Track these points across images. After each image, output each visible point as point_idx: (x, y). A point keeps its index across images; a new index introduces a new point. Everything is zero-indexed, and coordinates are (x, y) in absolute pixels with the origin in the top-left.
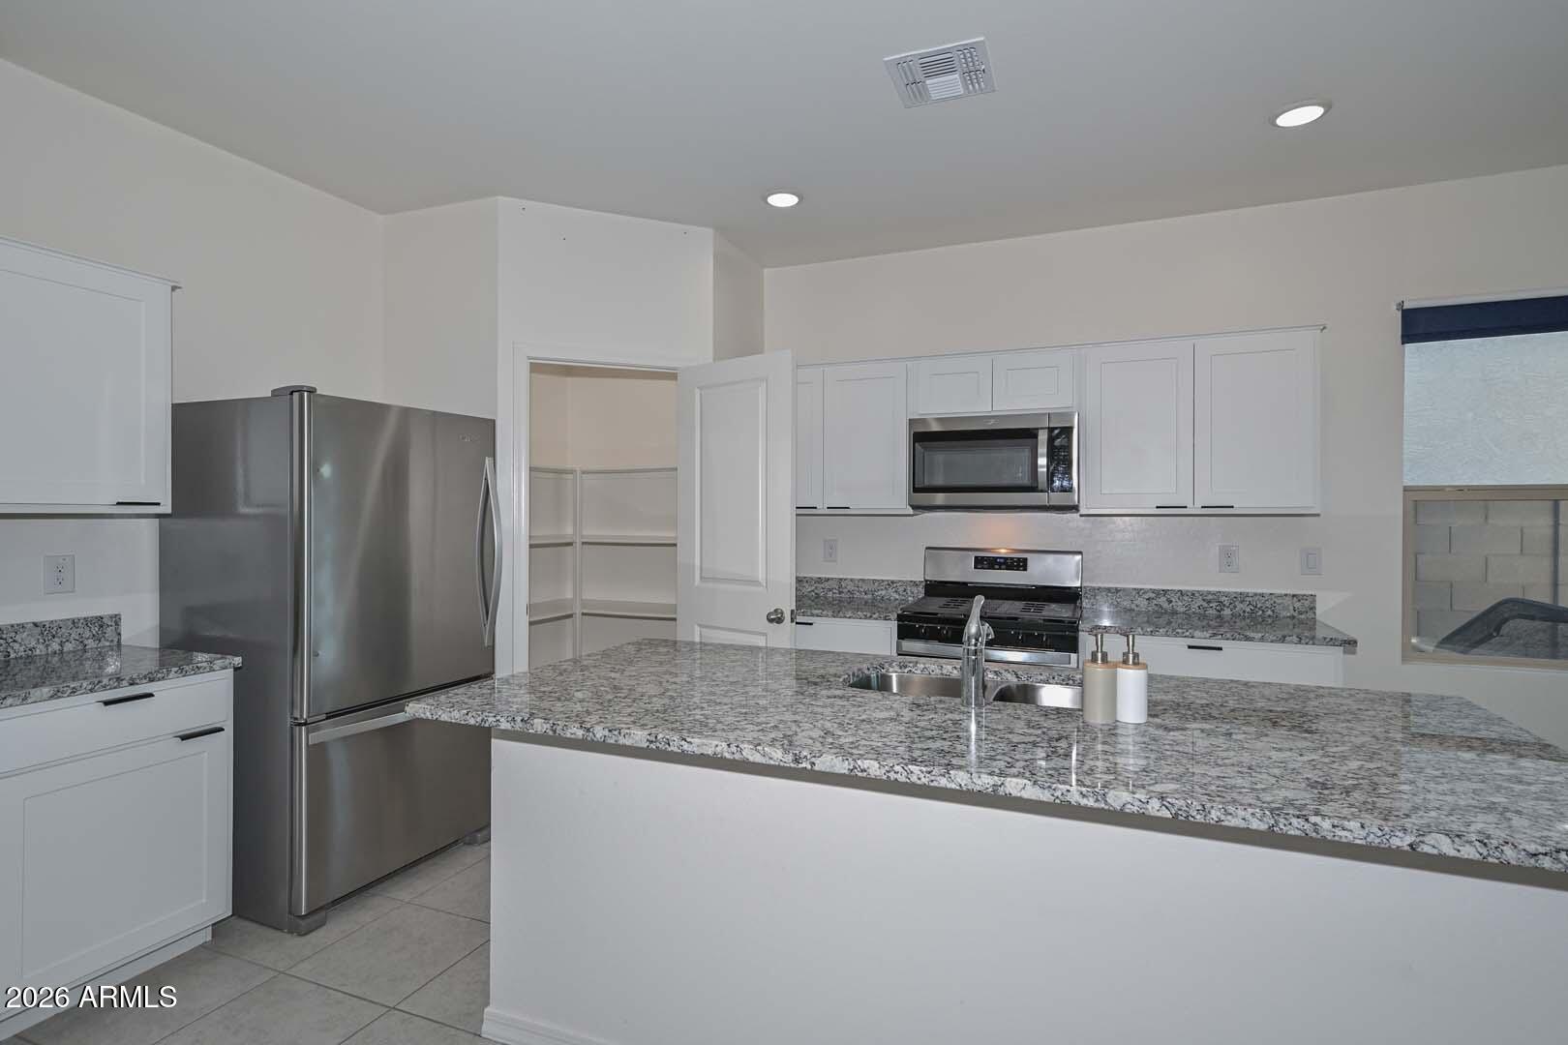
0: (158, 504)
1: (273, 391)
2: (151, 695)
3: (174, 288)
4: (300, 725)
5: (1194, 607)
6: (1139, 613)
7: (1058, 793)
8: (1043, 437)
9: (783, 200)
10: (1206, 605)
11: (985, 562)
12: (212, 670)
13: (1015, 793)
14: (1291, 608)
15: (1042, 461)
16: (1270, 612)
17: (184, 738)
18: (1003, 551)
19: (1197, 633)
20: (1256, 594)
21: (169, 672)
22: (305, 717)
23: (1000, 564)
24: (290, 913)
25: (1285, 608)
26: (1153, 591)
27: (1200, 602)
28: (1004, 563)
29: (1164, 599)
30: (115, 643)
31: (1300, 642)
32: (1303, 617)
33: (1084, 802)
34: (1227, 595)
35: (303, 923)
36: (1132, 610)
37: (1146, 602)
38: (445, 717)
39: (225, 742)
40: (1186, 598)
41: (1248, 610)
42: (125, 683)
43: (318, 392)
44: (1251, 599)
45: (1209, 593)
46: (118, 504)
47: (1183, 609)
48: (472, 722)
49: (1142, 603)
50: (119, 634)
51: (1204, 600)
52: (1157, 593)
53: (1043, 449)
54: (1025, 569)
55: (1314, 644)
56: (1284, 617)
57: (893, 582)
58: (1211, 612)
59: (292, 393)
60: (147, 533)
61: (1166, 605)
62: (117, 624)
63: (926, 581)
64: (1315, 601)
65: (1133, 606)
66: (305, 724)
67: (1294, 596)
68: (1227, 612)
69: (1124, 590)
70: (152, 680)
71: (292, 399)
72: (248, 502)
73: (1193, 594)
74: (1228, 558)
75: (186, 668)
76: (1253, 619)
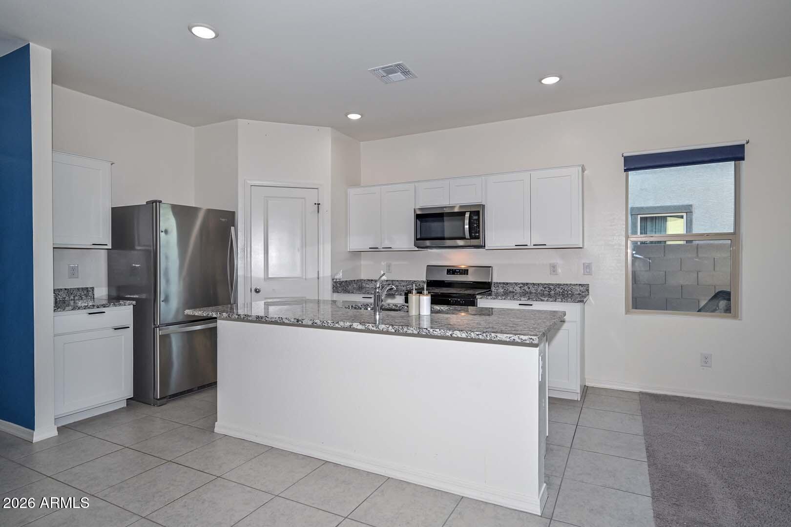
0: (107, 245)
1: (147, 202)
2: (104, 312)
3: (112, 164)
4: (157, 327)
5: (539, 290)
6: (517, 293)
7: (366, 326)
8: (467, 215)
9: (354, 117)
10: (544, 289)
11: (452, 271)
12: (125, 305)
13: (356, 327)
14: (579, 290)
15: (467, 227)
16: (570, 292)
17: (115, 329)
18: (463, 267)
19: (522, 299)
20: (564, 284)
21: (110, 305)
22: (158, 324)
23: (457, 272)
24: (154, 398)
25: (577, 290)
26: (522, 284)
27: (541, 288)
28: (459, 272)
29: (526, 287)
30: (92, 298)
31: (562, 302)
32: (583, 294)
33: (373, 328)
34: (552, 285)
35: (158, 402)
36: (513, 292)
37: (519, 288)
38: (196, 314)
39: (130, 332)
40: (536, 286)
41: (561, 291)
42: (95, 307)
43: (163, 202)
44: (562, 286)
45: (545, 284)
46: (93, 244)
47: (534, 291)
48: (205, 315)
49: (517, 288)
50: (94, 294)
51: (543, 287)
52: (524, 284)
53: (467, 221)
54: (467, 274)
55: (567, 302)
56: (576, 294)
57: (415, 281)
58: (546, 292)
59: (153, 203)
60: (103, 256)
61: (527, 290)
62: (93, 291)
63: (428, 280)
64: (588, 287)
65: (514, 291)
66: (158, 327)
67: (580, 285)
68: (553, 292)
69: (510, 283)
70: (104, 307)
71: (153, 205)
72: (139, 245)
73: (539, 285)
74: (553, 268)
75: (116, 304)
76: (563, 296)
